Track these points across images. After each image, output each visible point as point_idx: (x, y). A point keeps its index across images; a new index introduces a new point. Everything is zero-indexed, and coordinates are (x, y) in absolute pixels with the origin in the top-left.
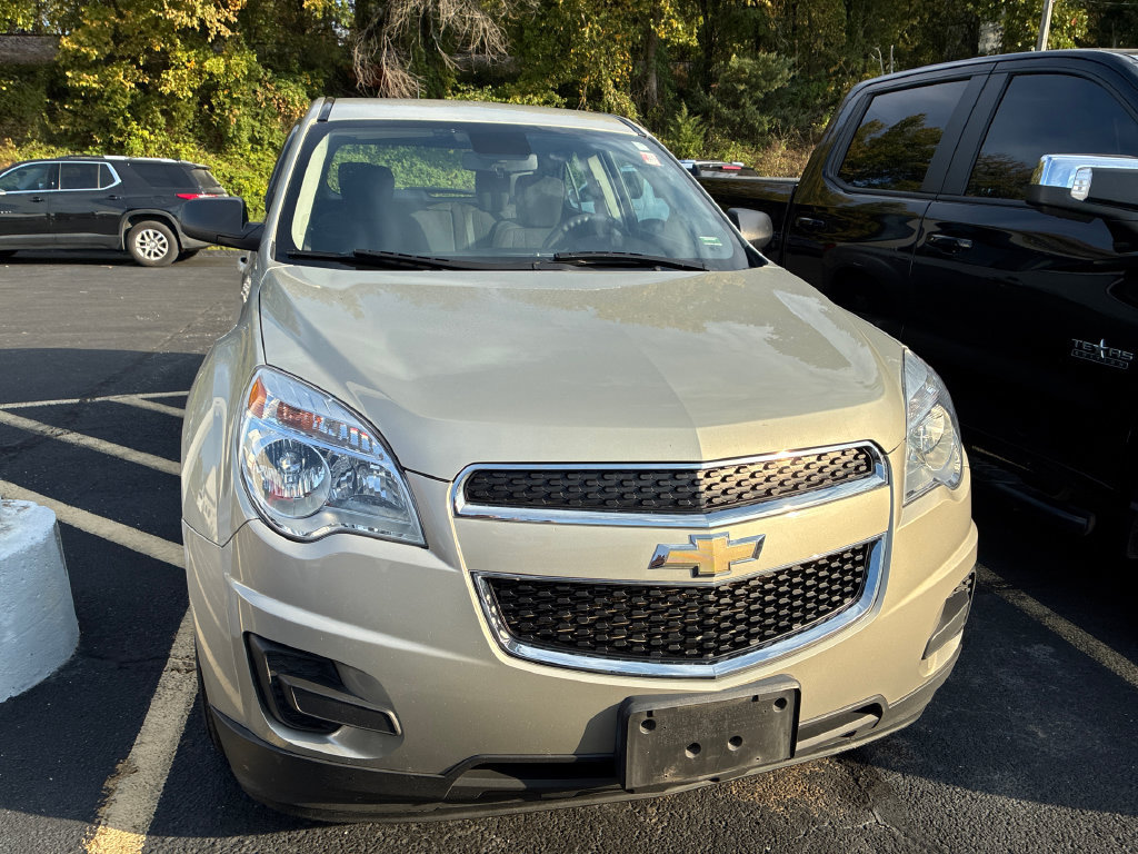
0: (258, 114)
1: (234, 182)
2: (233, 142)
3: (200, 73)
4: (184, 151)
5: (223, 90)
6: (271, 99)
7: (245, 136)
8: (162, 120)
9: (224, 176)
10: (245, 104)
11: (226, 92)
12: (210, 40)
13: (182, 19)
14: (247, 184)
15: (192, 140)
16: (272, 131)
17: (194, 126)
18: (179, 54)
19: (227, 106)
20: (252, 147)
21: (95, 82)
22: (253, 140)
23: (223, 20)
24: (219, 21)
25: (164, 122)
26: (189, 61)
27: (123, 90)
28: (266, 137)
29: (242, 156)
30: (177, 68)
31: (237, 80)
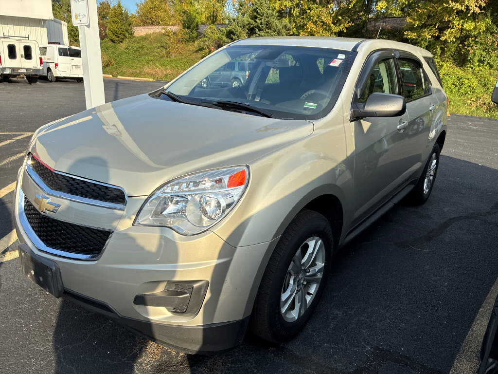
0: (486, 48)
1: (461, 80)
2: (470, 62)
3: (462, 30)
4: (445, 66)
5: (472, 38)
6: (495, 42)
7: (476, 59)
8: (439, 51)
9: (458, 77)
10: (481, 44)
11: (473, 39)
12: (469, 15)
13: (458, 6)
14: (466, 81)
15: (451, 60)
16: (491, 57)
17: (454, 54)
18: (455, 22)
19: (471, 45)
20: (479, 64)
21: (414, 36)
22: (480, 61)
23: (478, 5)
24: (476, 6)
25: (440, 53)
26: (458, 25)
27: (426, 39)
28: (487, 60)
29: (472, 68)
30: (452, 28)
31: (479, 33)
